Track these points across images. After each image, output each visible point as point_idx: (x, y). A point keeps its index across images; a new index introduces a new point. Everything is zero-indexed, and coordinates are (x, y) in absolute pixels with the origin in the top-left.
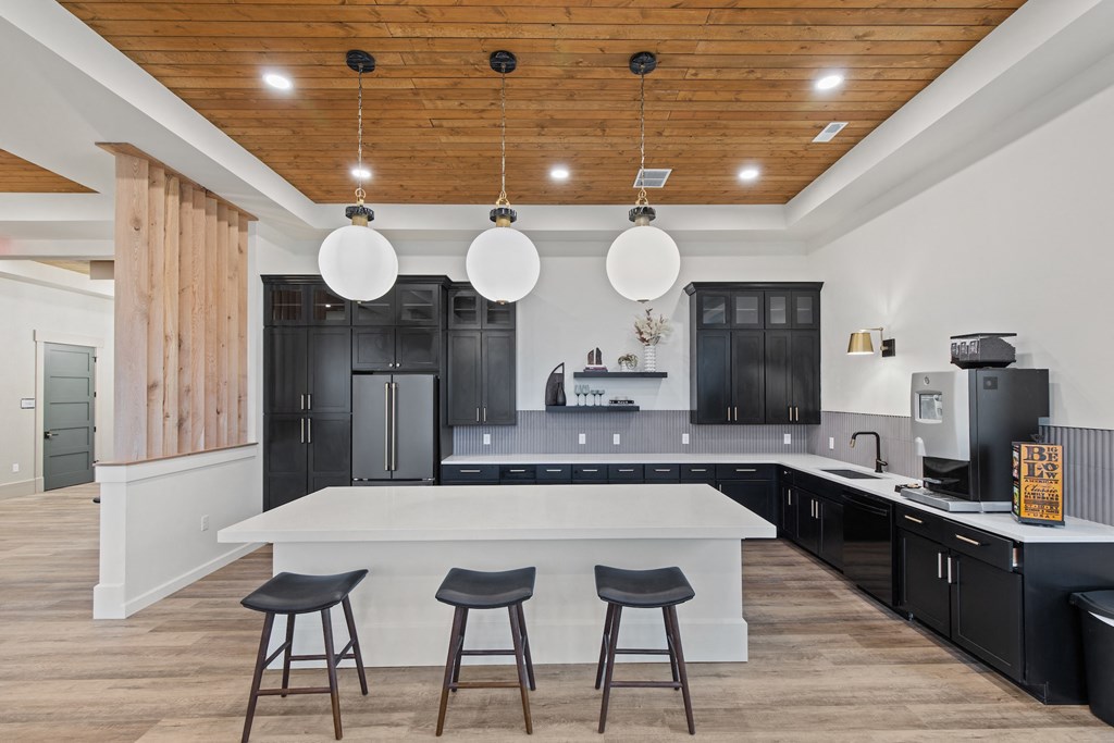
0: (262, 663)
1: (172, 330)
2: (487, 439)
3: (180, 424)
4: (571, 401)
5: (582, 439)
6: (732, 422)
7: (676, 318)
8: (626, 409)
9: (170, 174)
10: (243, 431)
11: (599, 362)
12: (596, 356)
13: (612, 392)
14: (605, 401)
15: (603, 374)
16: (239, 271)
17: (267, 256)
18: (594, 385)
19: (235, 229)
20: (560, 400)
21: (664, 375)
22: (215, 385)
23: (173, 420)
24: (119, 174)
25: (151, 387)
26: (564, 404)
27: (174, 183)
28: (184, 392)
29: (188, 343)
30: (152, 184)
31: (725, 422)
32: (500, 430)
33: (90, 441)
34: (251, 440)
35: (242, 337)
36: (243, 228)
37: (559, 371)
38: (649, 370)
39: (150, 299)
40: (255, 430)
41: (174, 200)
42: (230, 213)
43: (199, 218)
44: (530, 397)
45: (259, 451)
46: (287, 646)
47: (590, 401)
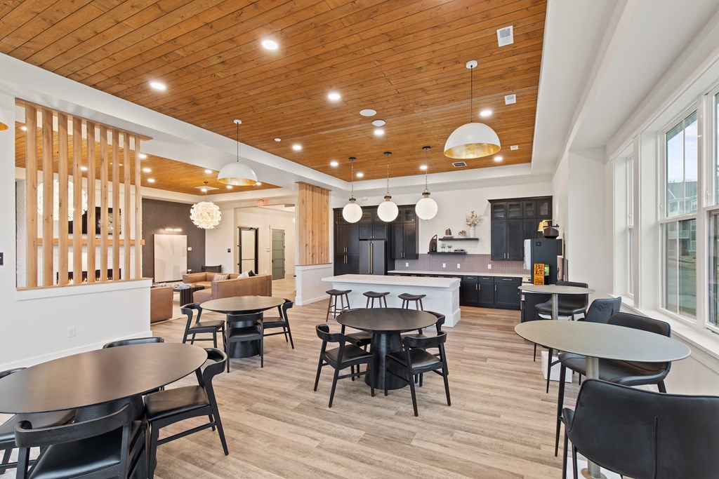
0: (330, 307)
1: (310, 229)
2: (407, 265)
3: (312, 256)
4: (439, 250)
5: (444, 265)
6: (506, 259)
7: (485, 214)
8: (461, 254)
9: (310, 185)
10: (328, 259)
11: (451, 234)
12: (449, 232)
13: (456, 246)
14: (452, 250)
15: (452, 239)
16: (327, 208)
17: (334, 203)
18: (448, 243)
19: (325, 196)
20: (434, 250)
21: (477, 239)
22: (321, 246)
23: (311, 255)
24: (300, 189)
25: (306, 246)
26: (436, 251)
27: (311, 188)
28: (313, 247)
29: (314, 233)
30: (306, 189)
31: (503, 260)
32: (412, 261)
33: (283, 264)
34: (330, 262)
35: (328, 229)
36: (328, 194)
37: (435, 238)
38: (471, 237)
39: (306, 221)
40: (331, 259)
41: (311, 192)
42: (324, 191)
43: (317, 195)
44: (423, 248)
45: (332, 266)
46: (335, 305)
47: (447, 250)
